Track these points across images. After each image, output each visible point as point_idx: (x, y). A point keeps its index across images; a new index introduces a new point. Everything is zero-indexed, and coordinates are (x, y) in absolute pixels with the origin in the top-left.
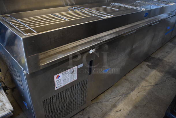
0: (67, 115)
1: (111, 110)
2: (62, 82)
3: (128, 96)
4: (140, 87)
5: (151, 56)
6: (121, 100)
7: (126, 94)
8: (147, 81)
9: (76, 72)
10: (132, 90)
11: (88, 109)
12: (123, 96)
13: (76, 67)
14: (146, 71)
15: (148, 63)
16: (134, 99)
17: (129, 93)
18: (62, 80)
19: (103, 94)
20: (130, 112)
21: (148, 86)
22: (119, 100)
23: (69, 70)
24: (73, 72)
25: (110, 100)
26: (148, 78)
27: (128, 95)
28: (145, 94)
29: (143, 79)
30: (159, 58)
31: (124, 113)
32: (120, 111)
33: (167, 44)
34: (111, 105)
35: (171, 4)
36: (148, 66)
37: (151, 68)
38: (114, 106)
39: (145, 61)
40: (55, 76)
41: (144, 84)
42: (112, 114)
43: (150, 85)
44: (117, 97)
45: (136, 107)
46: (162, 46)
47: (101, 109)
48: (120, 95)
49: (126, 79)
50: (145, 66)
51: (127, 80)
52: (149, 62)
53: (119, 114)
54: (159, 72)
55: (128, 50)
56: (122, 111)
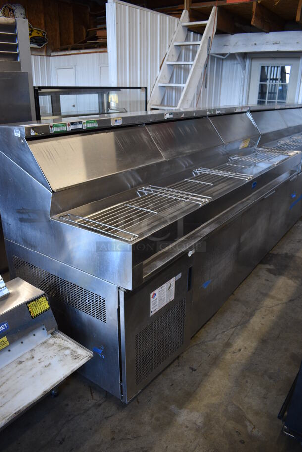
0: (161, 363)
1: (224, 352)
2: (157, 303)
3: (246, 327)
4: (263, 310)
5: (271, 252)
6: (237, 334)
7: (243, 324)
8: (273, 297)
9: (173, 288)
10: (252, 315)
11: (185, 355)
12: (239, 327)
13: (174, 279)
14: (268, 280)
15: (268, 267)
16: (257, 329)
17: (247, 322)
18: (158, 300)
19: (203, 330)
20: (256, 349)
21: (278, 305)
22: (232, 334)
23: (165, 285)
24: (170, 288)
25: (218, 337)
26: (273, 293)
27: (246, 325)
28: (274, 318)
29: (266, 295)
30: (286, 254)
31: (247, 353)
32: (240, 350)
33: (296, 225)
34: (222, 345)
35: (292, 154)
36: (270, 271)
37: (275, 275)
38: (228, 345)
39: (262, 262)
40: (152, 294)
41: (268, 302)
42: (228, 357)
43: (280, 302)
44: (228, 330)
45: (264, 341)
46: (289, 231)
47: (206, 352)
48: (232, 326)
49: (235, 300)
50: (263, 272)
51: (238, 300)
52: (270, 265)
53: (238, 355)
54: (291, 279)
55: (234, 247)
56: (242, 350)
